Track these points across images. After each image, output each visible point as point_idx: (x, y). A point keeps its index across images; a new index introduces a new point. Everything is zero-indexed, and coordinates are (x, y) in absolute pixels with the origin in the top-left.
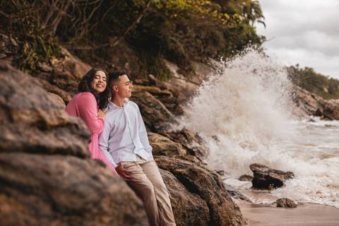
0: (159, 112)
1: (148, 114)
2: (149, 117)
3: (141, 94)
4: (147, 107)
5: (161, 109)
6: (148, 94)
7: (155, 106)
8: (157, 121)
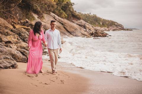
0: (26, 35)
1: (22, 36)
2: (23, 36)
3: (20, 29)
4: (22, 33)
5: (27, 34)
6: (23, 29)
7: (25, 33)
8: (25, 38)
